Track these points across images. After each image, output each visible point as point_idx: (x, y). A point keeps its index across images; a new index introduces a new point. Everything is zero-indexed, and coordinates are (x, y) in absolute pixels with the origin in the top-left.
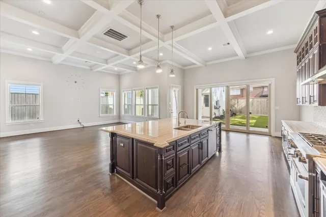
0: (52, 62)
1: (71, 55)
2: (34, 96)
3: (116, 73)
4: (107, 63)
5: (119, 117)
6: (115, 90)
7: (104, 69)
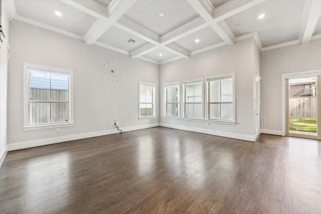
0: (84, 42)
1: (119, 21)
2: (58, 92)
3: (154, 62)
4: (160, 41)
5: (159, 119)
6: (155, 85)
7: (142, 56)
